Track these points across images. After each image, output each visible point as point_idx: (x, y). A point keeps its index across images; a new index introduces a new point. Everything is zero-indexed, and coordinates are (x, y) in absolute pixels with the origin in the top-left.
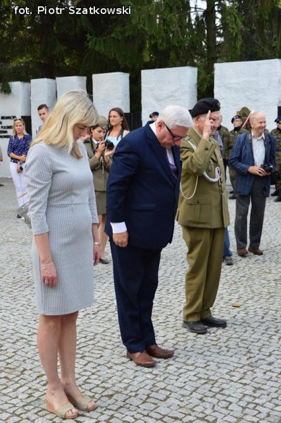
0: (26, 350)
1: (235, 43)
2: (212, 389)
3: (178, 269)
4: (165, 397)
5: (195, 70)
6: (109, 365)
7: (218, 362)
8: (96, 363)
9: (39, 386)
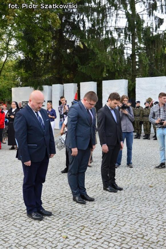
0: (60, 203)
1: (145, 68)
2: (144, 222)
3: (123, 170)
4: (123, 225)
5: (127, 81)
6: (98, 211)
7: (145, 211)
8: (91, 210)
9: (68, 219)
